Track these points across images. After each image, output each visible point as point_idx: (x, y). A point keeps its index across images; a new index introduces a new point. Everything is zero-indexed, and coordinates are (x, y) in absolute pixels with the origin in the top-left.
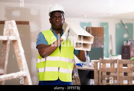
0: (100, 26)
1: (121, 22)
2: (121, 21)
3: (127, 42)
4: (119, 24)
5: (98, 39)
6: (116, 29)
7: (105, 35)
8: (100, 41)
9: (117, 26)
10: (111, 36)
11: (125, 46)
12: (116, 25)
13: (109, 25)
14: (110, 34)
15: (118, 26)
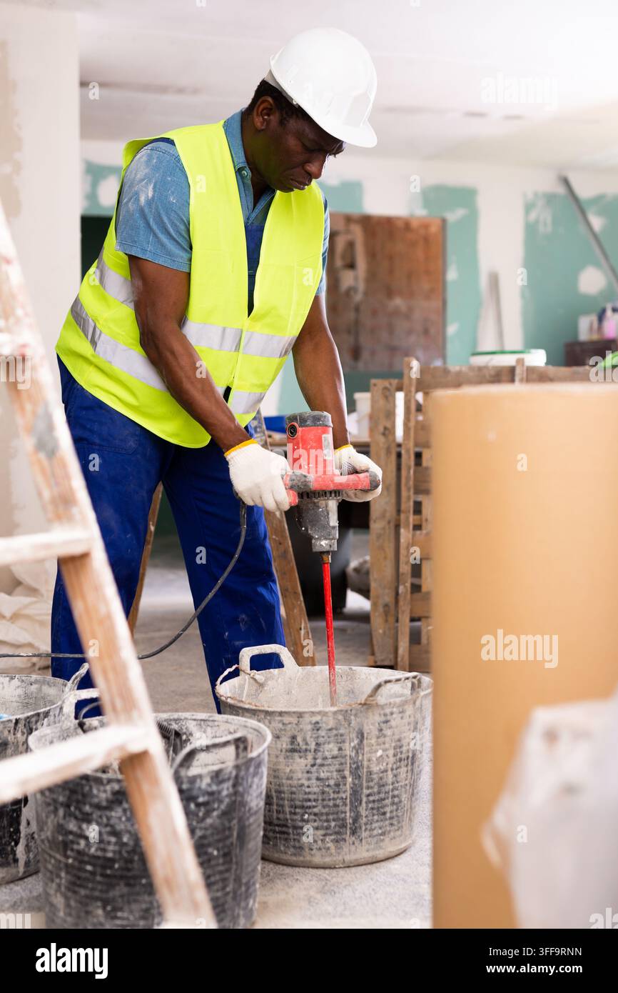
0: (420, 212)
1: (561, 190)
2: (566, 182)
3: (601, 316)
4: (550, 199)
5: (408, 316)
6: (531, 230)
7: (452, 275)
8: (426, 332)
9: (533, 216)
10: (494, 281)
11: (582, 344)
12: (529, 207)
13: (483, 202)
14: (485, 266)
15: (544, 216)
